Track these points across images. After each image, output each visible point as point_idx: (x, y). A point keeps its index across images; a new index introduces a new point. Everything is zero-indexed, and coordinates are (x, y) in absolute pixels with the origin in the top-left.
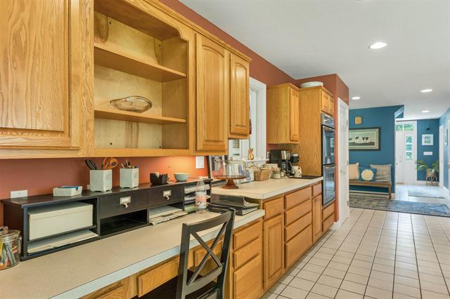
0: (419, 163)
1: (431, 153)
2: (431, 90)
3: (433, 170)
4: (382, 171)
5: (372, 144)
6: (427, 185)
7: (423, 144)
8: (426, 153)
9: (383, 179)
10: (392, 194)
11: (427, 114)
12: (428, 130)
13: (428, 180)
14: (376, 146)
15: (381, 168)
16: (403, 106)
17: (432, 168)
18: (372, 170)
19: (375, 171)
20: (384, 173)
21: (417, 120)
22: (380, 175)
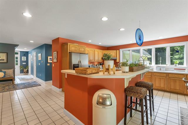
0: (21, 67)
1: (25, 63)
2: (33, 42)
3: (27, 69)
4: (9, 72)
5: (3, 60)
6: (24, 75)
7: (22, 60)
8: (23, 63)
9: (9, 75)
10: (14, 81)
11: (25, 50)
12: (24, 55)
13: (25, 73)
14: (5, 61)
15: (8, 71)
16: (18, 45)
17: (26, 68)
18: (3, 72)
19: (5, 73)
20: (10, 73)
21: (20, 51)
22: (8, 74)
